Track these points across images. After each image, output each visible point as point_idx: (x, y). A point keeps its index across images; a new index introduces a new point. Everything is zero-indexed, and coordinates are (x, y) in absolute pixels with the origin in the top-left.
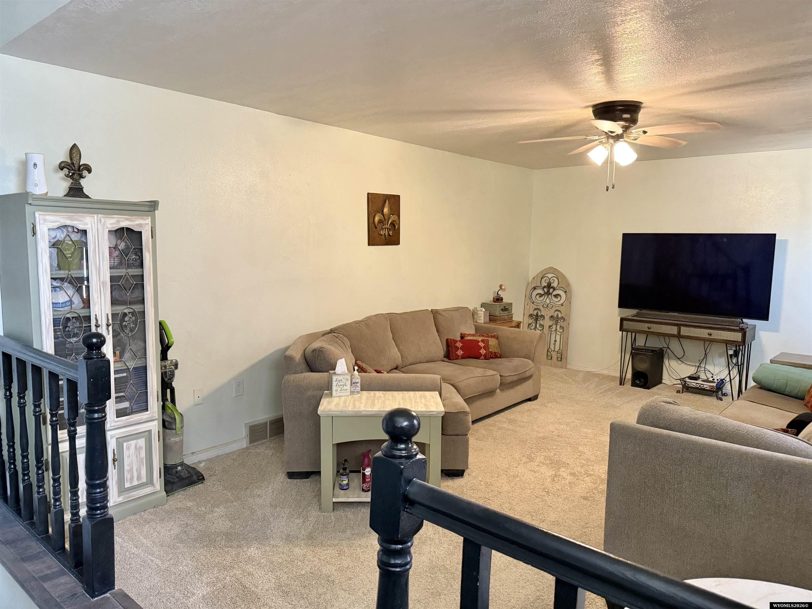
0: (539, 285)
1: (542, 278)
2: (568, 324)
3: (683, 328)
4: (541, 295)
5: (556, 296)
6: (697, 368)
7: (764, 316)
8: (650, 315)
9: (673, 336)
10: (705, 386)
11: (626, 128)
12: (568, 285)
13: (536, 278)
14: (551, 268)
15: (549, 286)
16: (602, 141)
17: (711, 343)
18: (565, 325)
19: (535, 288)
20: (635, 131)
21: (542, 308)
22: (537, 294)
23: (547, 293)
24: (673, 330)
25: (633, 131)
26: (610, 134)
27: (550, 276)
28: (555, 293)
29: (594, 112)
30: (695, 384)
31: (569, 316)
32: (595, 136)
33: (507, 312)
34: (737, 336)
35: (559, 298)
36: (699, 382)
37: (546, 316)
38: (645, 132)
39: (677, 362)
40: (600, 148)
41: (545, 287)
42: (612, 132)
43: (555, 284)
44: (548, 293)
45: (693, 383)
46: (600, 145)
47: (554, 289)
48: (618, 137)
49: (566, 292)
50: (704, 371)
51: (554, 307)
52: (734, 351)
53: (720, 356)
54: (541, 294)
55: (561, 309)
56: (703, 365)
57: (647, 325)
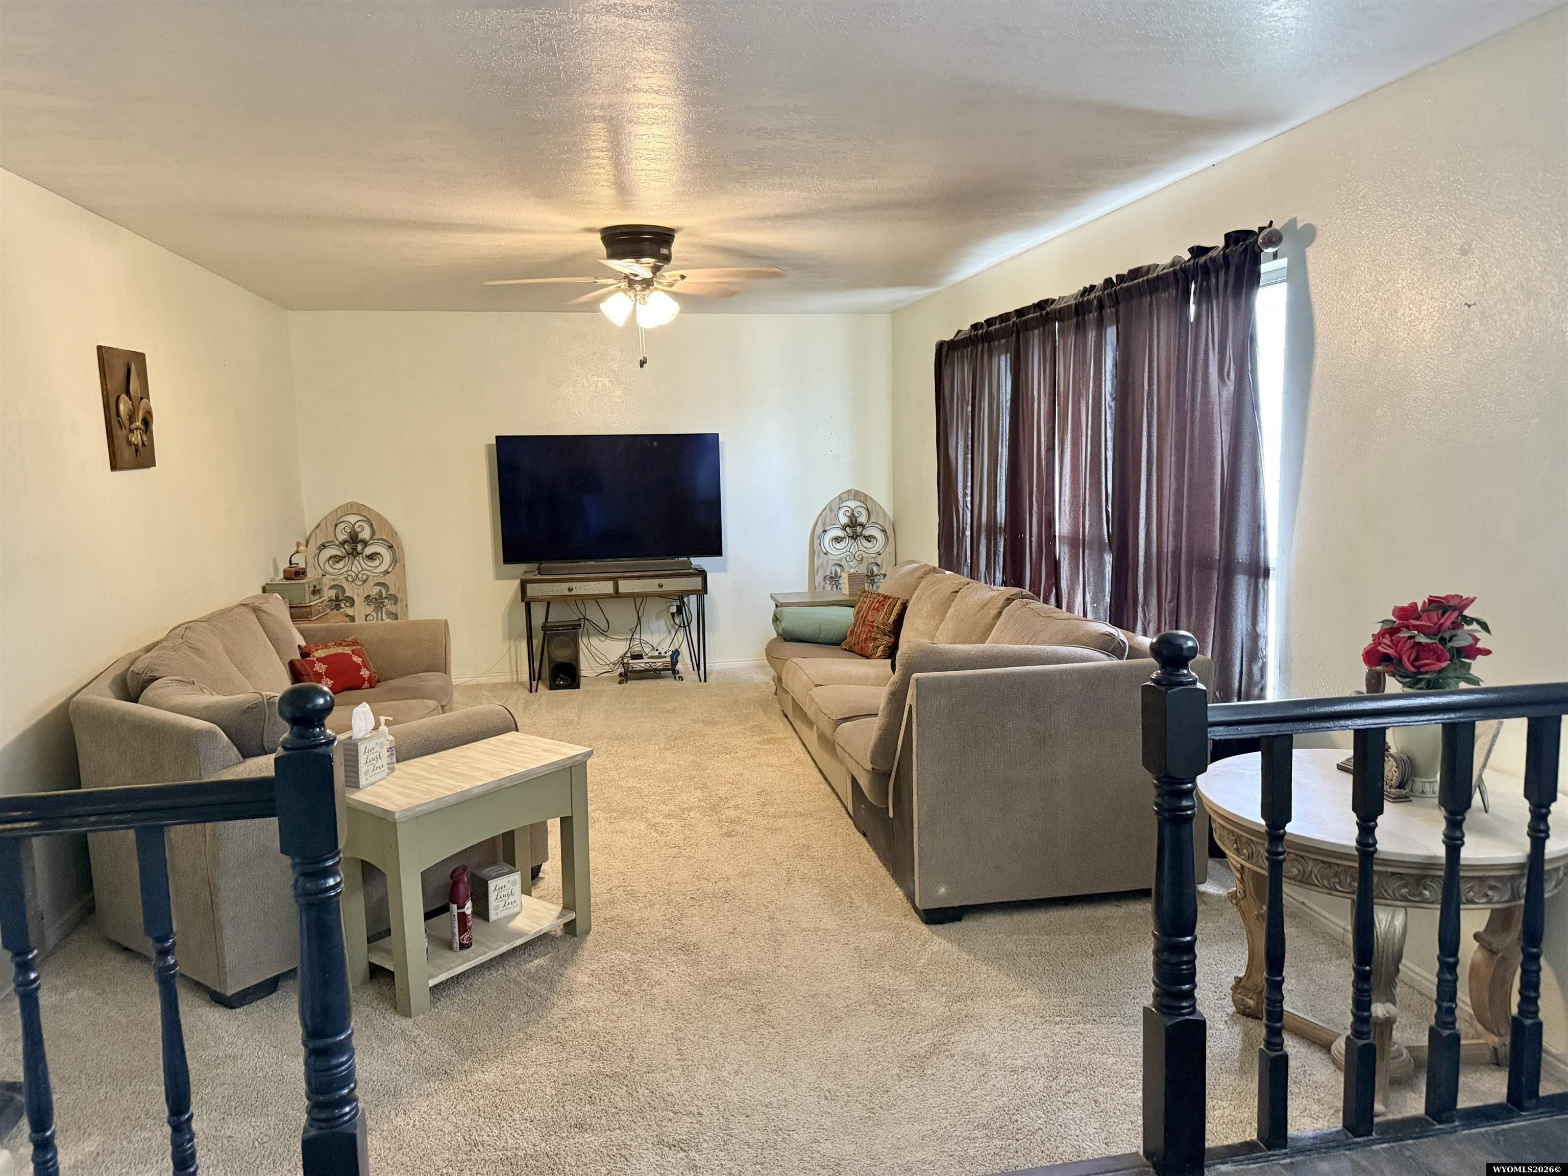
0: (331, 538)
1: (336, 525)
2: (406, 606)
3: (621, 583)
4: (337, 559)
5: (371, 557)
6: (628, 642)
7: (714, 548)
8: (562, 568)
9: (607, 596)
10: (658, 664)
11: (656, 269)
12: (394, 534)
13: (323, 525)
14: (352, 504)
15: (354, 538)
16: (619, 287)
17: (645, 599)
18: (399, 609)
19: (323, 546)
20: (669, 274)
21: (345, 584)
22: (331, 558)
23: (352, 554)
24: (607, 587)
25: (664, 274)
26: (632, 277)
27: (353, 519)
28: (368, 551)
29: (603, 238)
30: (643, 665)
31: (405, 592)
32: (608, 278)
33: (318, 597)
34: (696, 583)
35: (376, 563)
36: (645, 660)
37: (356, 598)
38: (683, 277)
39: (599, 639)
40: (620, 296)
41: (345, 542)
42: (636, 275)
43: (365, 534)
44: (354, 554)
45: (639, 665)
46: (618, 291)
47: (365, 543)
48: (647, 284)
49: (391, 547)
50: (639, 645)
51: (371, 578)
52: (677, 606)
53: (658, 617)
54: (339, 556)
55: (387, 580)
56: (637, 636)
57: (566, 585)
